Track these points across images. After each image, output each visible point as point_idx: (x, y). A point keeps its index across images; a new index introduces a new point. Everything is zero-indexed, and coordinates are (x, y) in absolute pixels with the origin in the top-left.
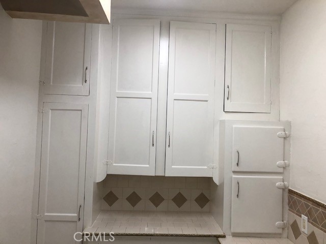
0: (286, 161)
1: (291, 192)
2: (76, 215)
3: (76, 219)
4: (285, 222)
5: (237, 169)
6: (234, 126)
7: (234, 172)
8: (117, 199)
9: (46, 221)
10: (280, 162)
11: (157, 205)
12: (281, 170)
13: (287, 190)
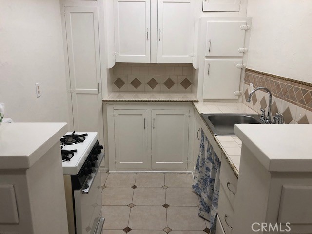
0: (245, 48)
1: (247, 70)
2: (96, 89)
3: (97, 93)
4: (241, 91)
5: (209, 54)
6: (208, 22)
7: (207, 57)
8: (124, 83)
9: (77, 94)
10: (242, 49)
11: (153, 87)
12: (241, 55)
13: (244, 69)
